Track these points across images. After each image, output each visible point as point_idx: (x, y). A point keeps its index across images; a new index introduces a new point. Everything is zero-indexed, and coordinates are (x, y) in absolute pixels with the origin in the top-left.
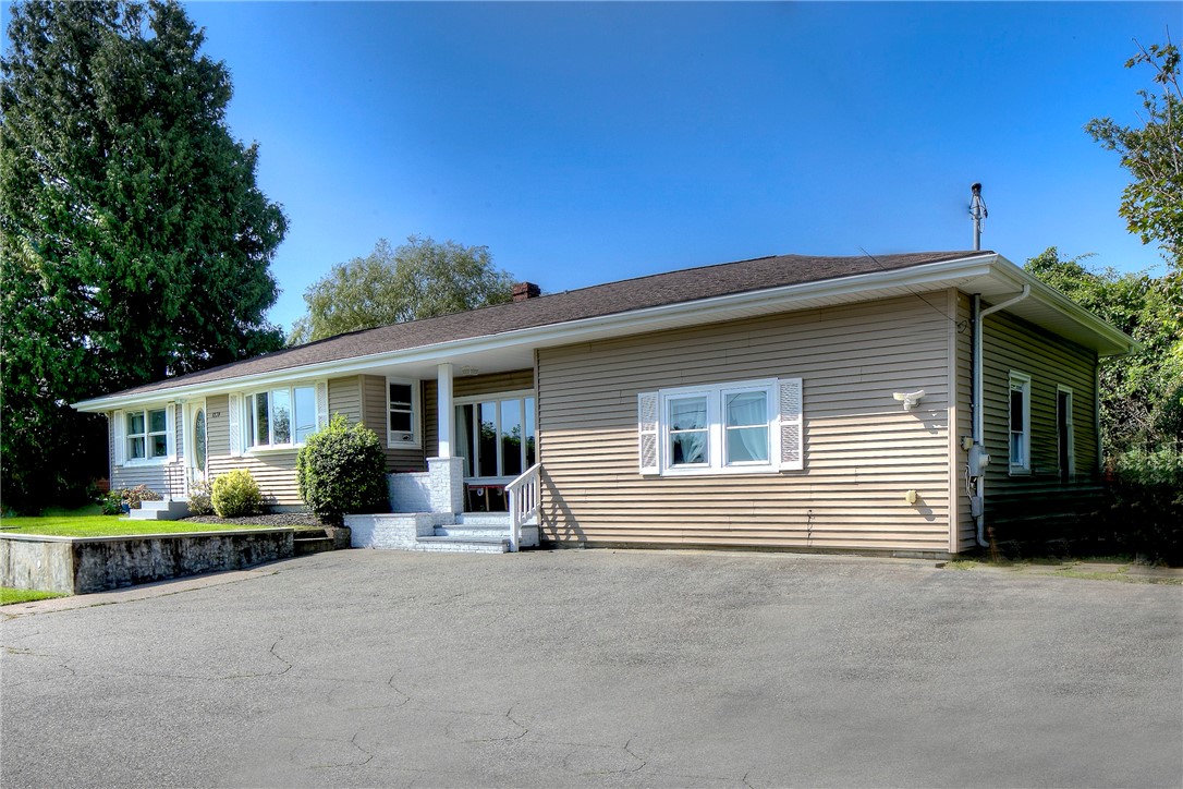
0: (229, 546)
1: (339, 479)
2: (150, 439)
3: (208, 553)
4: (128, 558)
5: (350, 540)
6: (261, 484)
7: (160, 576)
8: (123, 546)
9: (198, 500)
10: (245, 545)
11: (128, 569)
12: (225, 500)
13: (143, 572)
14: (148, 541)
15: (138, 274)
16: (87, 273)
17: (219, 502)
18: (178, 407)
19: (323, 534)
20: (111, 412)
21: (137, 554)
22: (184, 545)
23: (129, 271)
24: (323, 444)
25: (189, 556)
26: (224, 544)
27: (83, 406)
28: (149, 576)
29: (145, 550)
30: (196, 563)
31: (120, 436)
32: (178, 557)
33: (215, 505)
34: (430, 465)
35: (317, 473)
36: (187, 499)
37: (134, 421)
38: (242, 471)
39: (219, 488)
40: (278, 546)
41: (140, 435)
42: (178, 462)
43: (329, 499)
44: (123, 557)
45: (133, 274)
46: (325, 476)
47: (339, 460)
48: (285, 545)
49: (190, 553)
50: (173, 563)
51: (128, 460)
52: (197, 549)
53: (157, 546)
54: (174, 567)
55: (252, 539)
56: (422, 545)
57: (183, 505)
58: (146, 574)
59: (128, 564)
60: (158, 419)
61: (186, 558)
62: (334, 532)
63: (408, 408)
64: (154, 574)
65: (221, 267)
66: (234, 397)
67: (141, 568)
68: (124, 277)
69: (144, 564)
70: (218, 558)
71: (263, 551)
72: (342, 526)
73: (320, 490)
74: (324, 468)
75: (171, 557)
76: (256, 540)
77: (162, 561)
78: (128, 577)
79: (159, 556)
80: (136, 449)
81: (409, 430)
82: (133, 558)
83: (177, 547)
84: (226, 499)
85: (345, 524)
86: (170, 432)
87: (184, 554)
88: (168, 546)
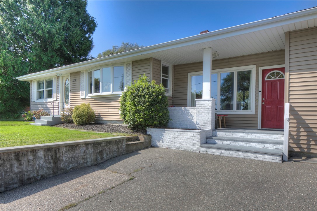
0: (91, 150)
1: (148, 109)
2: (46, 92)
3: (78, 155)
4: (16, 165)
5: (151, 142)
6: (95, 110)
7: (42, 176)
8: (12, 156)
9: (66, 117)
10: (100, 149)
11: (16, 174)
12: (78, 117)
13: (29, 175)
14: (34, 151)
15: (44, 29)
16: (23, 27)
17: (76, 118)
18: (58, 77)
19: (137, 139)
20: (31, 81)
21: (24, 162)
22: (61, 151)
23: (40, 28)
24: (139, 90)
25: (64, 159)
26: (87, 149)
27: (21, 78)
28: (34, 177)
29: (31, 158)
30: (69, 163)
31: (34, 90)
32: (56, 160)
33: (74, 119)
34: (197, 103)
35: (135, 105)
36: (60, 116)
37: (40, 85)
38: (86, 104)
39: (76, 112)
40: (118, 148)
41: (41, 90)
42: (57, 100)
43: (142, 120)
44: (12, 165)
45: (42, 29)
46: (139, 107)
47: (148, 99)
48: (121, 147)
49: (65, 157)
50: (52, 165)
51: (37, 100)
52: (69, 154)
53: (41, 154)
54: (53, 168)
55: (104, 145)
56: (205, 149)
57: (59, 119)
58: (32, 176)
59: (16, 170)
60: (50, 83)
61: (63, 160)
62: (144, 138)
63: (167, 77)
64: (38, 175)
65: (77, 32)
66: (83, 73)
67: (27, 171)
68: (38, 30)
69: (30, 168)
70: (84, 158)
71: (110, 152)
72: (146, 134)
73: (136, 115)
74: (140, 102)
75: (52, 161)
76: (106, 145)
77: (45, 165)
78: (16, 180)
79: (42, 162)
80: (40, 96)
81: (167, 88)
82: (20, 165)
83: (56, 154)
84: (80, 116)
85: (148, 133)
86: (54, 88)
87: (61, 158)
88: (49, 153)
